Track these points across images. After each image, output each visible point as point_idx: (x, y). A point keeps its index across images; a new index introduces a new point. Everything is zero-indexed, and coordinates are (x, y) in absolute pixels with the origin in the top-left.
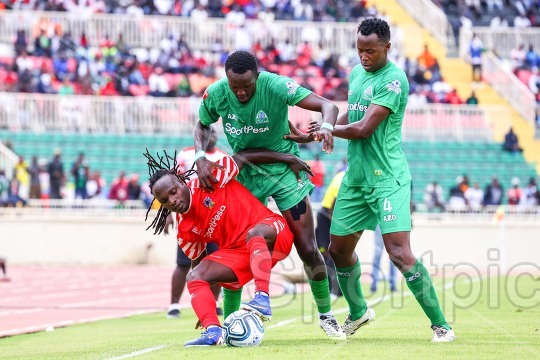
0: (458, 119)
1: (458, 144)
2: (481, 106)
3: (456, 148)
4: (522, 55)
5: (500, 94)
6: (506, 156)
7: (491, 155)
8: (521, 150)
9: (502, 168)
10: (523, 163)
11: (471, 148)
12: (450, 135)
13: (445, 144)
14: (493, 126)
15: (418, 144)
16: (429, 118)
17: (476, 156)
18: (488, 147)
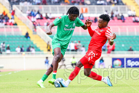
0: (13, 29)
1: (13, 36)
2: (18, 26)
3: (12, 37)
4: (30, 12)
5: (24, 23)
6: (25, 39)
7: (22, 39)
8: (30, 37)
9: (24, 42)
10: (30, 41)
11: (16, 37)
12: (11, 34)
13: (10, 36)
14: (22, 31)
15: (2, 36)
16: (5, 29)
17: (18, 39)
18: (21, 37)
